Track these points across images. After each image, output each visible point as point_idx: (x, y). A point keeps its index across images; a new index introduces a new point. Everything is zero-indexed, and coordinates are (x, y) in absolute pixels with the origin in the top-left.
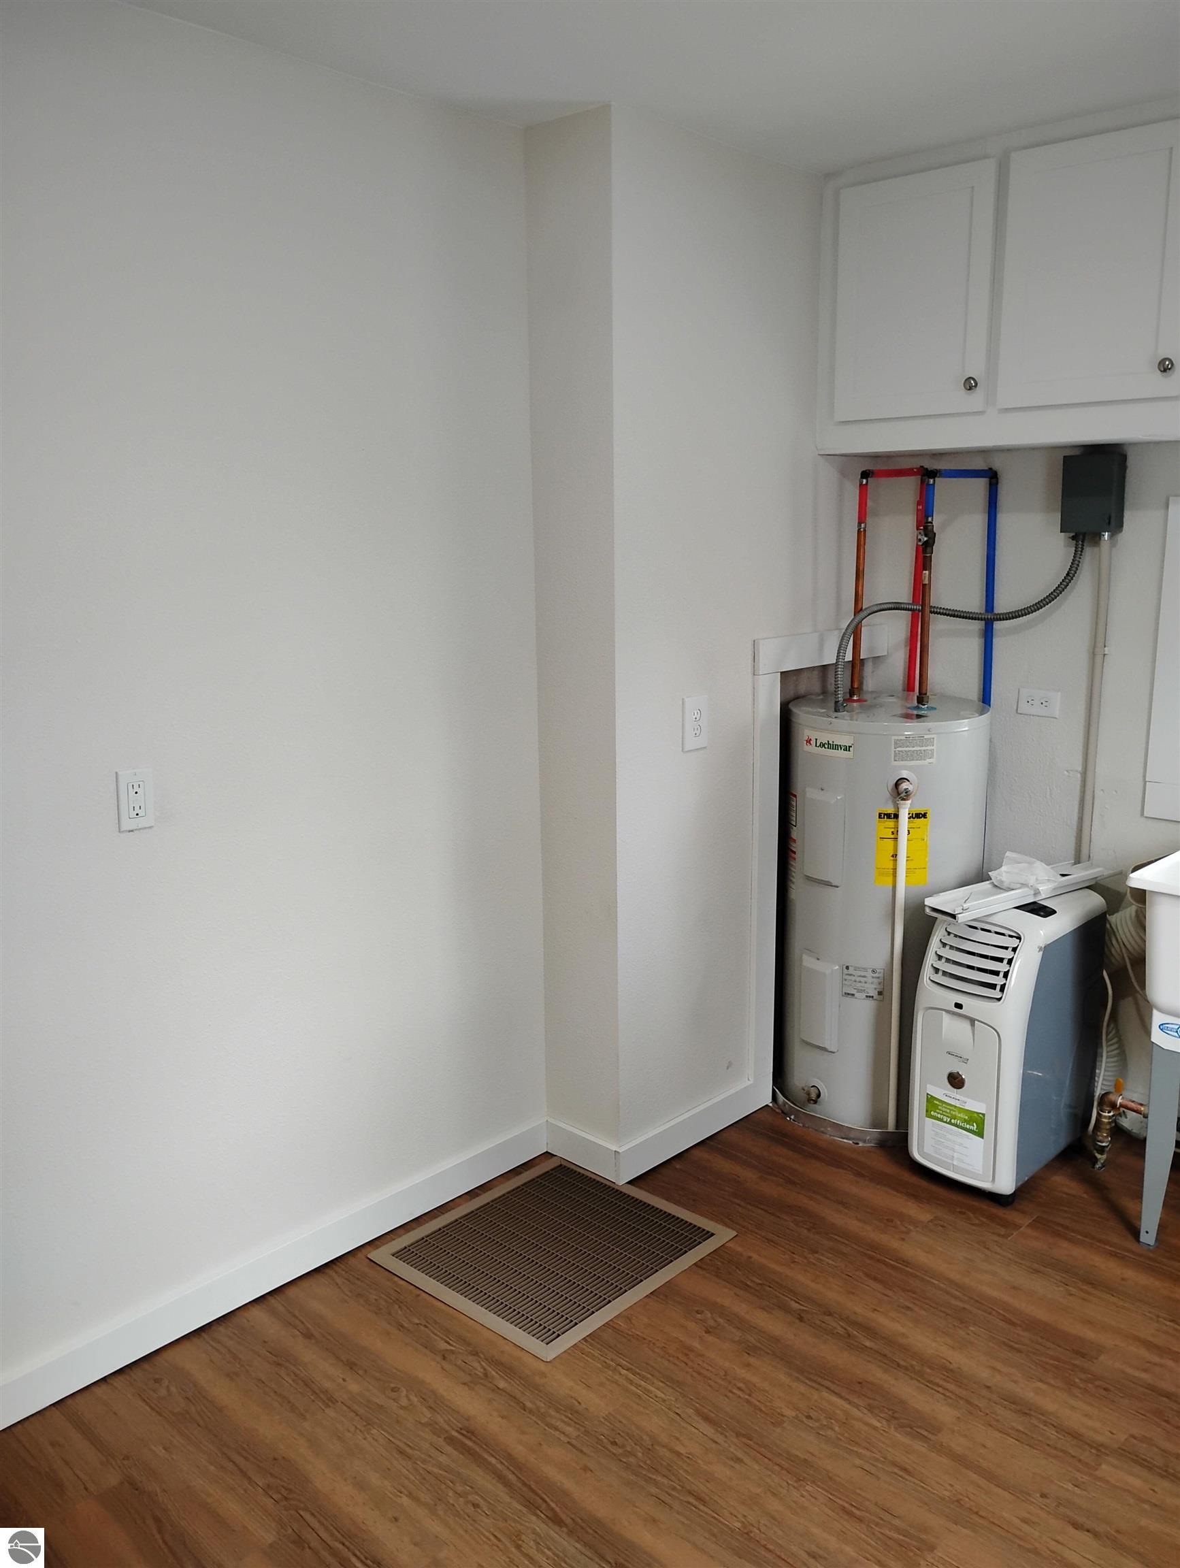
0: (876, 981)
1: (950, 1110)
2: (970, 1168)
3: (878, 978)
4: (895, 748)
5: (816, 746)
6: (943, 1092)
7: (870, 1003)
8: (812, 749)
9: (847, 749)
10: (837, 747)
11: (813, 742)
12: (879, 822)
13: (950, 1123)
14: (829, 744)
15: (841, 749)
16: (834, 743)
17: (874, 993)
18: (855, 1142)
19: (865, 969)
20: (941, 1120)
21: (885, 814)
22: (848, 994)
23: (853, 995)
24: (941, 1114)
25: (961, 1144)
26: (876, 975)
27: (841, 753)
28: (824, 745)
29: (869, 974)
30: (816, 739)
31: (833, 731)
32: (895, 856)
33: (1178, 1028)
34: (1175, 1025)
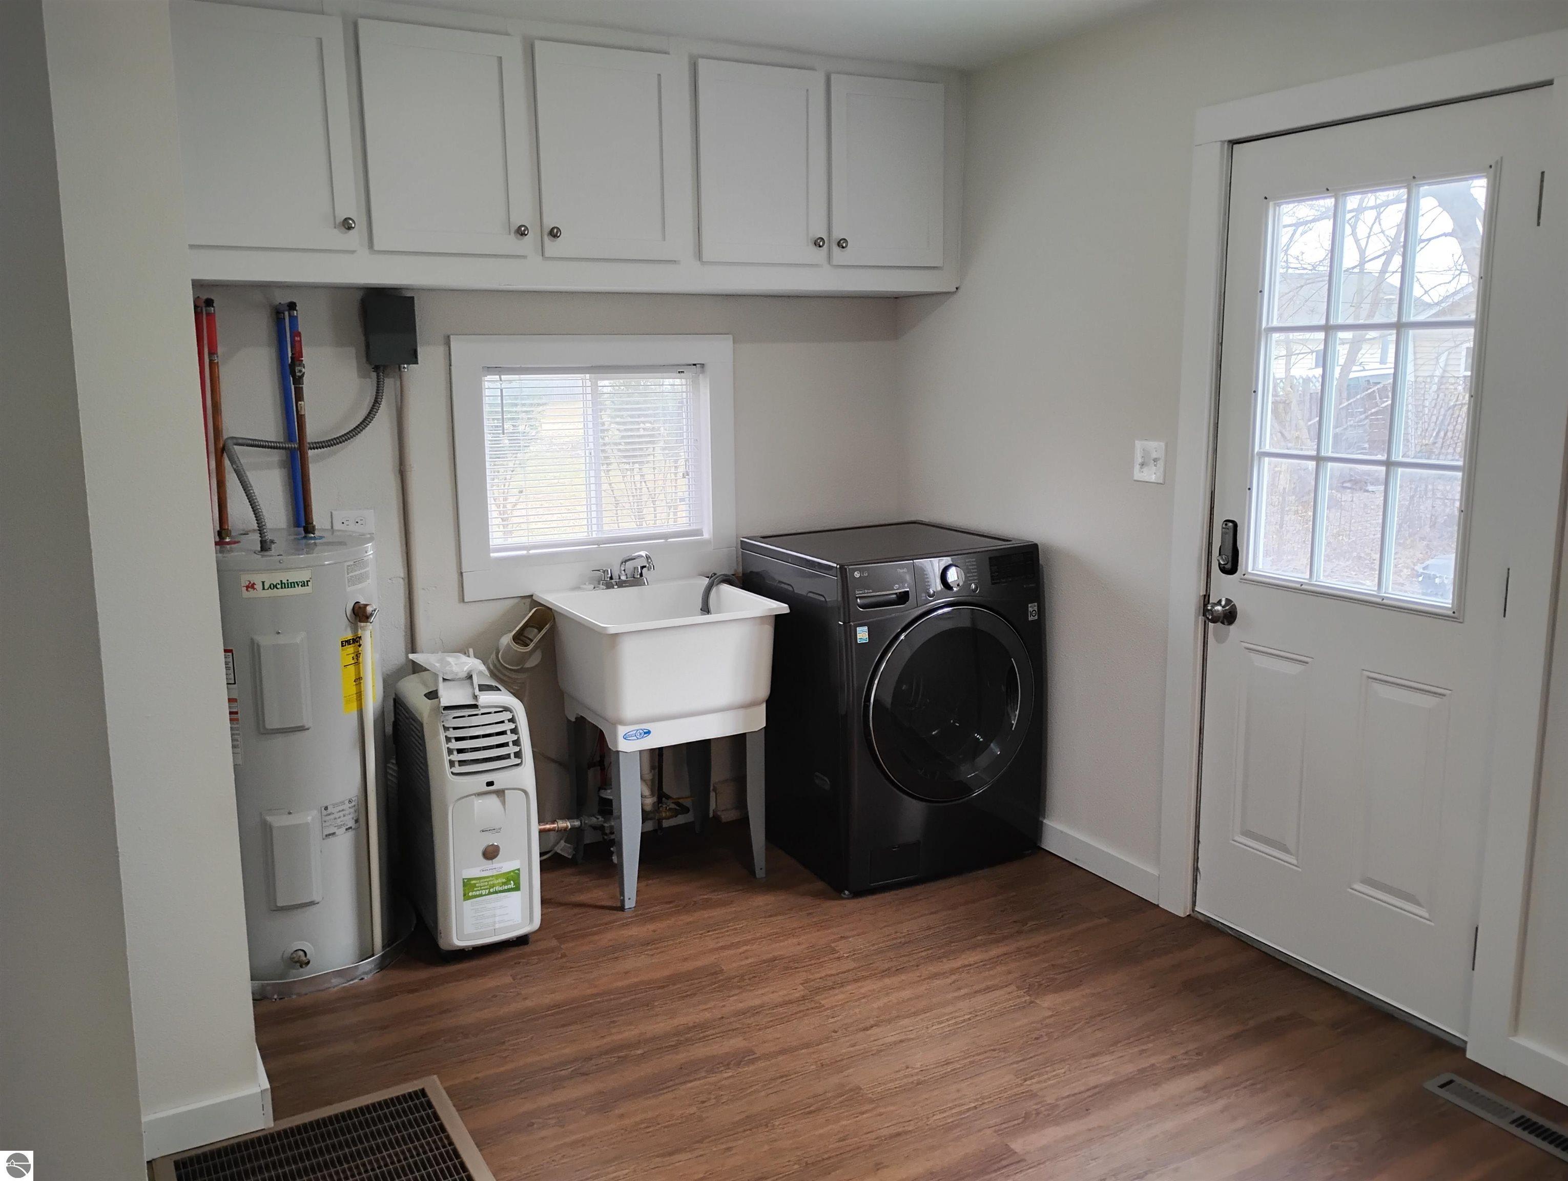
0: (352, 810)
1: (488, 882)
2: (510, 923)
3: (354, 806)
4: (348, 574)
5: (264, 589)
6: (479, 869)
8: (259, 593)
9: (304, 584)
10: (292, 585)
11: (259, 586)
12: (343, 650)
13: (490, 893)
14: (282, 583)
15: (298, 585)
16: (290, 581)
17: (351, 823)
18: (360, 978)
19: (343, 803)
20: (481, 895)
21: (346, 641)
22: (330, 835)
23: (334, 834)
24: (479, 890)
25: (501, 907)
27: (299, 590)
28: (275, 586)
29: (347, 805)
30: (263, 583)
31: (288, 569)
32: (358, 680)
33: (641, 731)
34: (637, 730)
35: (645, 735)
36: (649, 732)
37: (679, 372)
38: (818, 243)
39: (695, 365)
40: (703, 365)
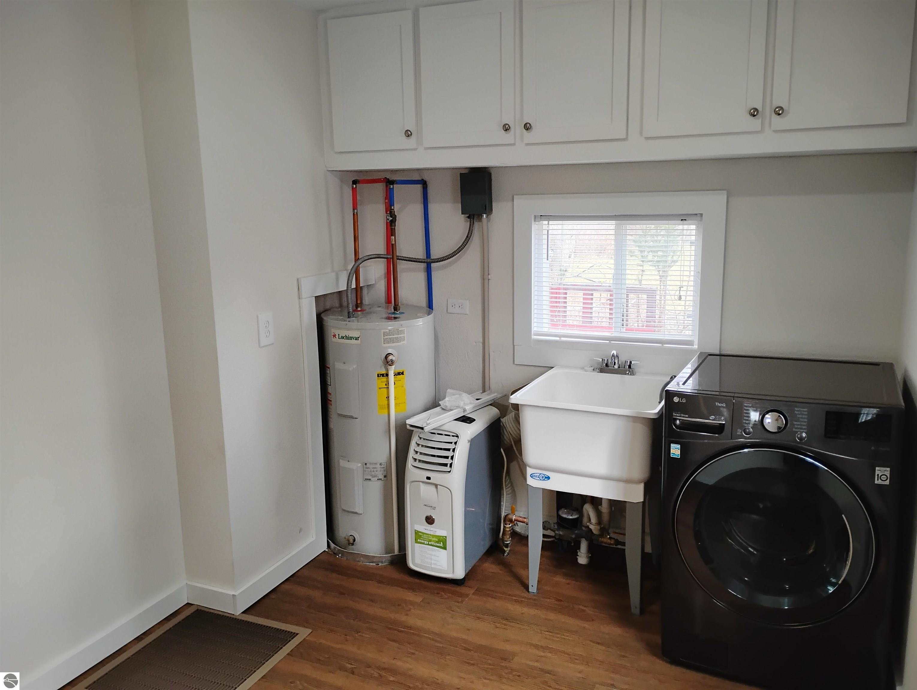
0: (382, 469)
1: (428, 537)
2: (440, 568)
3: (384, 468)
4: (384, 337)
5: (339, 338)
6: (423, 528)
7: (380, 482)
8: (336, 340)
9: (357, 339)
10: (351, 338)
11: (337, 336)
12: (378, 379)
13: (428, 544)
14: (346, 337)
15: (353, 339)
16: (349, 336)
17: (381, 477)
18: (376, 564)
19: (376, 464)
20: (424, 544)
21: (381, 374)
22: (367, 479)
23: (370, 479)
24: (423, 540)
25: (435, 555)
26: (383, 466)
27: (353, 342)
28: (343, 338)
29: (378, 466)
30: (339, 334)
31: (349, 329)
32: (388, 397)
33: (543, 476)
34: (540, 474)
35: (546, 479)
36: (548, 478)
37: (682, 220)
38: (754, 113)
39: (696, 214)
40: (701, 215)
